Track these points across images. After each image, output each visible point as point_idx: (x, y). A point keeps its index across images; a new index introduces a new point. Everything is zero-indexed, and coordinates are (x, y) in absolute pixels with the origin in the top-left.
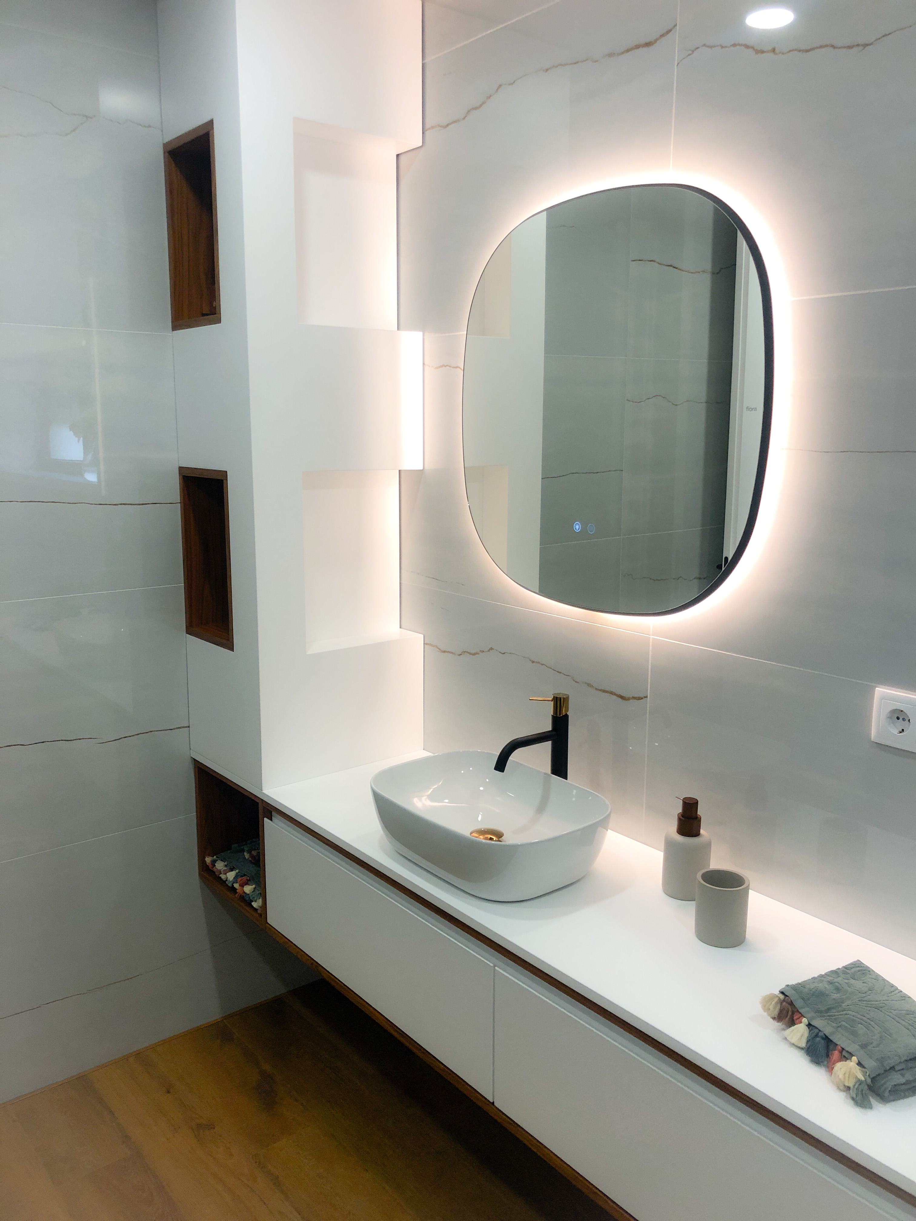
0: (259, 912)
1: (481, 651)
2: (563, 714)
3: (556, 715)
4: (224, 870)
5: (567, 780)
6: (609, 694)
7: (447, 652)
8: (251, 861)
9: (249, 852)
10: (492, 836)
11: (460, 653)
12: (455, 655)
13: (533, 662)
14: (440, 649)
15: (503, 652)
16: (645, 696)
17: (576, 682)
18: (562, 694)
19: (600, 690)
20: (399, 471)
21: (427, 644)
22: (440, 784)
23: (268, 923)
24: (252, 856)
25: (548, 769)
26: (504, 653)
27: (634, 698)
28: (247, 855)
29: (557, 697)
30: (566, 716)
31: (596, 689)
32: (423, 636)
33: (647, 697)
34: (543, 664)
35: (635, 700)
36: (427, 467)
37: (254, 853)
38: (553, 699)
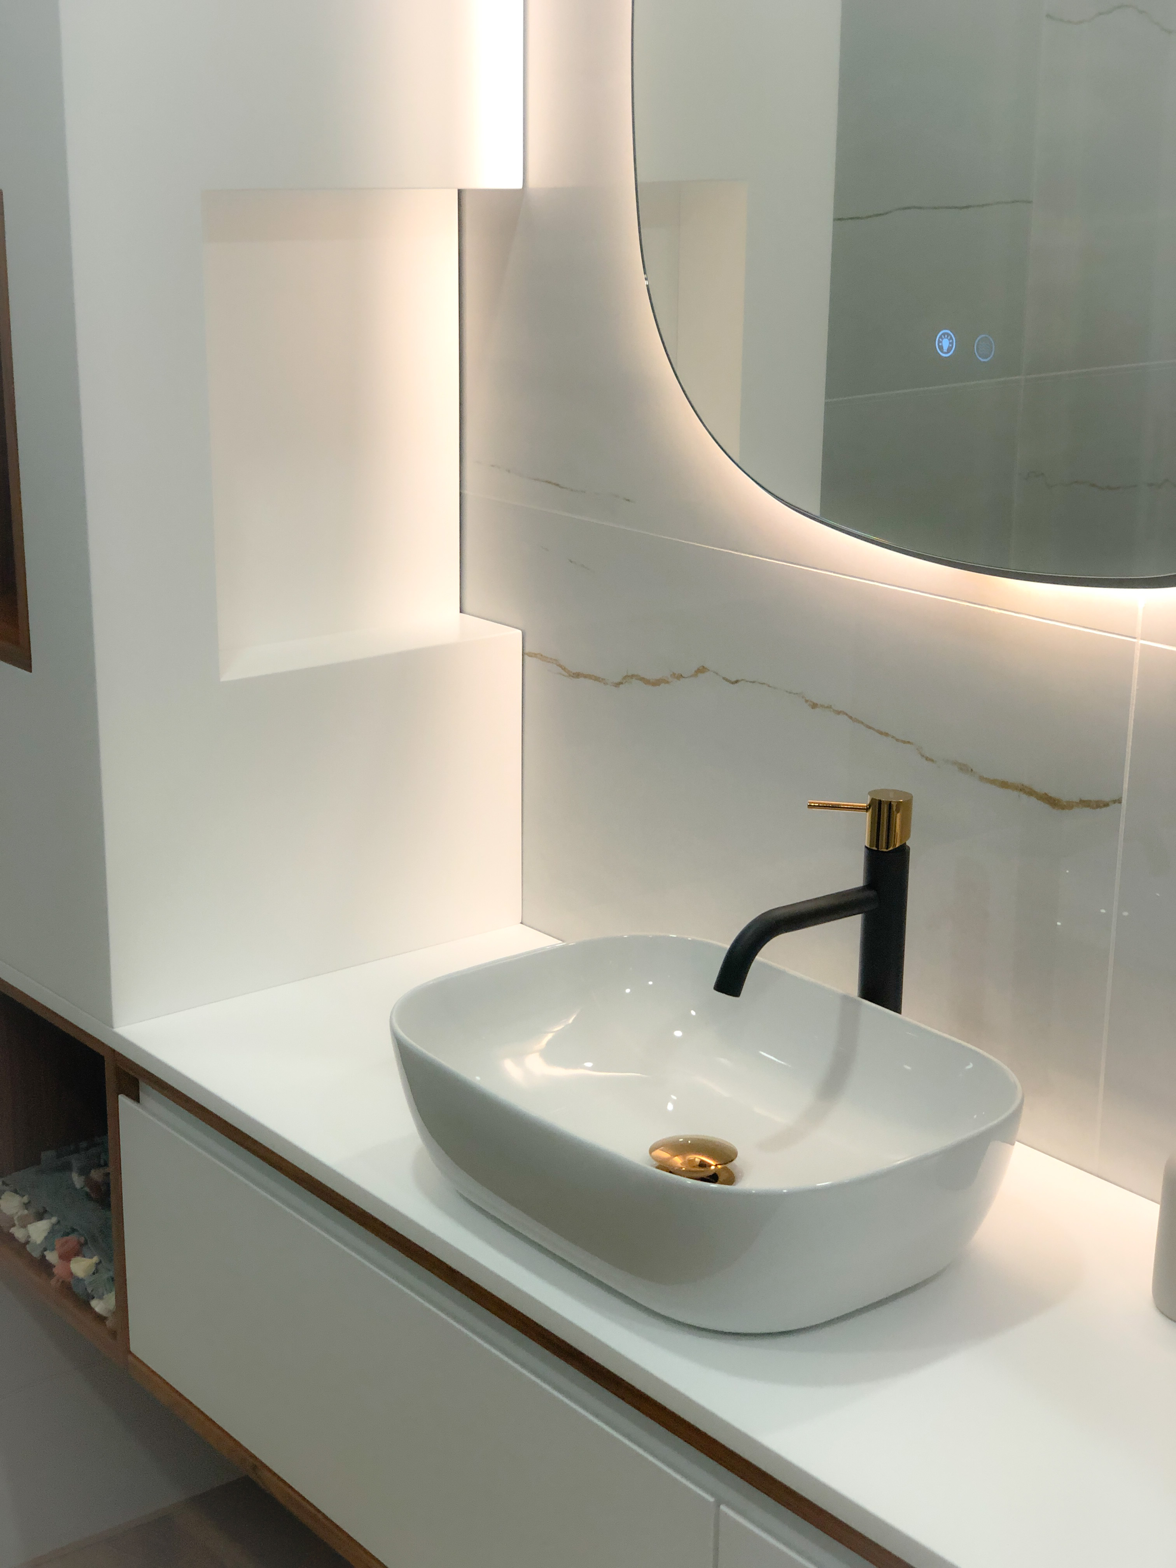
0: (109, 1323)
1: (674, 674)
2: (895, 845)
3: (877, 846)
4: (21, 1218)
5: (900, 1012)
6: (1016, 793)
7: (586, 676)
8: (87, 1194)
9: (84, 1171)
10: (703, 1155)
11: (618, 680)
12: (606, 684)
13: (814, 706)
14: (564, 669)
15: (734, 679)
16: (1116, 798)
17: (927, 759)
18: (895, 791)
19: (993, 782)
20: (460, 192)
21: (531, 655)
22: (571, 1021)
23: (130, 1352)
24: (89, 1182)
25: (852, 986)
26: (737, 682)
27: (1085, 804)
28: (77, 1180)
29: (880, 802)
30: (903, 851)
31: (982, 778)
32: (520, 632)
33: (1119, 801)
34: (839, 713)
35: (1087, 810)
36: (532, 183)
37: (96, 1175)
38: (870, 806)
